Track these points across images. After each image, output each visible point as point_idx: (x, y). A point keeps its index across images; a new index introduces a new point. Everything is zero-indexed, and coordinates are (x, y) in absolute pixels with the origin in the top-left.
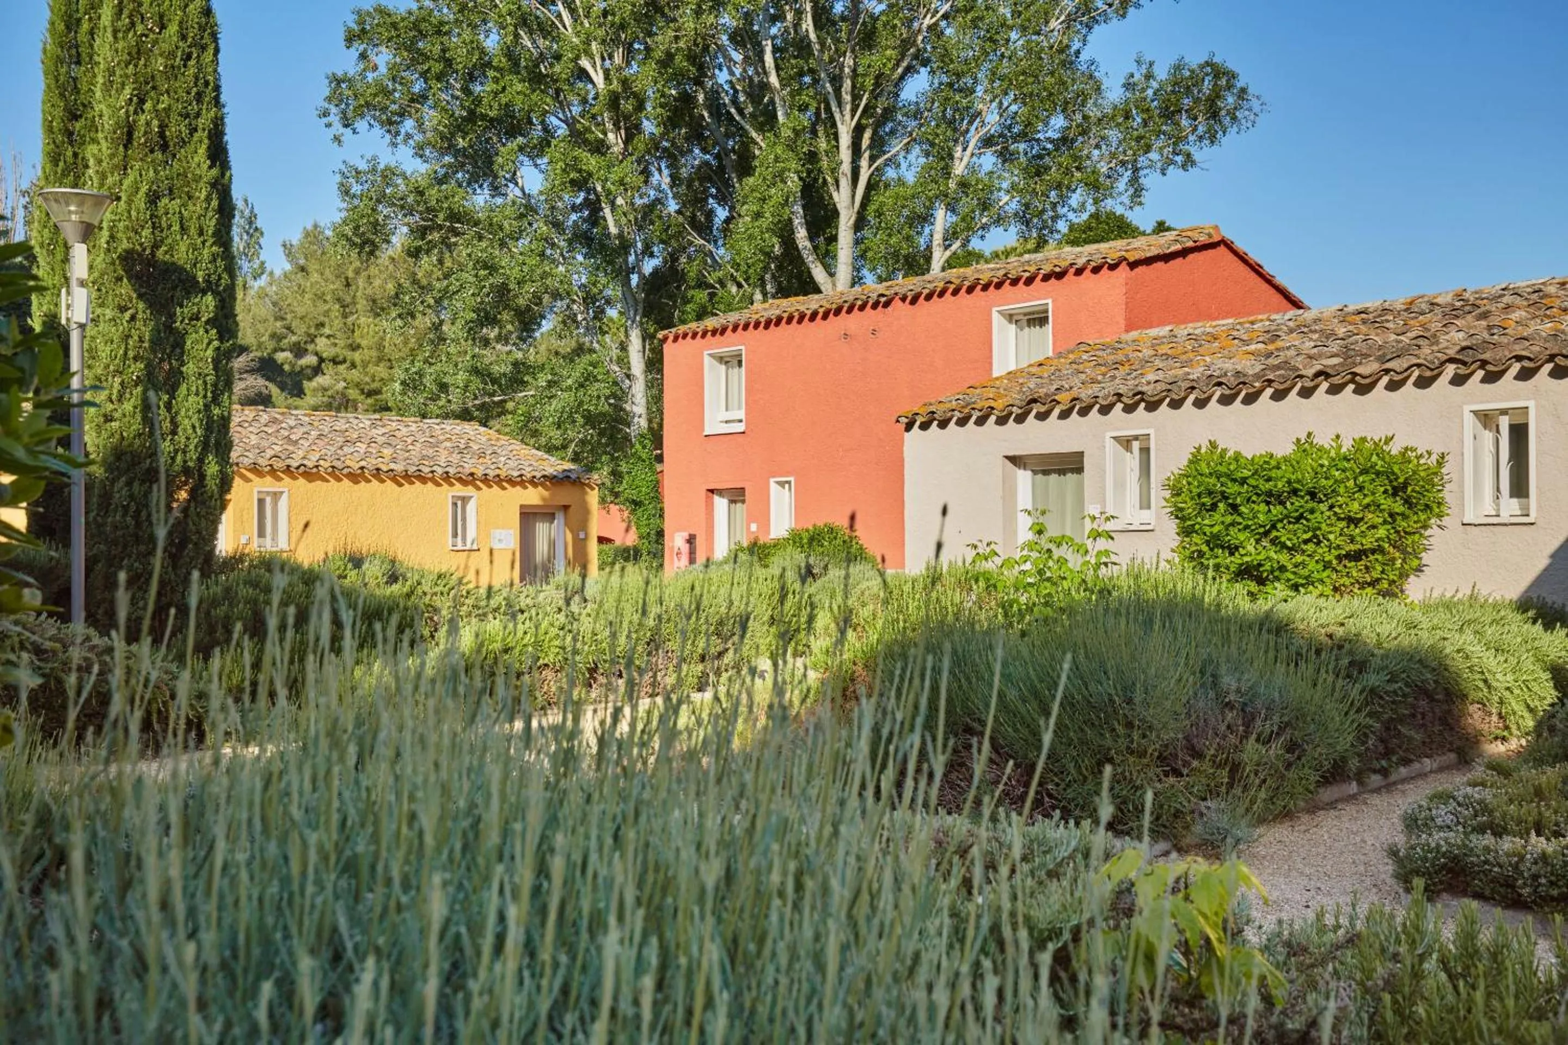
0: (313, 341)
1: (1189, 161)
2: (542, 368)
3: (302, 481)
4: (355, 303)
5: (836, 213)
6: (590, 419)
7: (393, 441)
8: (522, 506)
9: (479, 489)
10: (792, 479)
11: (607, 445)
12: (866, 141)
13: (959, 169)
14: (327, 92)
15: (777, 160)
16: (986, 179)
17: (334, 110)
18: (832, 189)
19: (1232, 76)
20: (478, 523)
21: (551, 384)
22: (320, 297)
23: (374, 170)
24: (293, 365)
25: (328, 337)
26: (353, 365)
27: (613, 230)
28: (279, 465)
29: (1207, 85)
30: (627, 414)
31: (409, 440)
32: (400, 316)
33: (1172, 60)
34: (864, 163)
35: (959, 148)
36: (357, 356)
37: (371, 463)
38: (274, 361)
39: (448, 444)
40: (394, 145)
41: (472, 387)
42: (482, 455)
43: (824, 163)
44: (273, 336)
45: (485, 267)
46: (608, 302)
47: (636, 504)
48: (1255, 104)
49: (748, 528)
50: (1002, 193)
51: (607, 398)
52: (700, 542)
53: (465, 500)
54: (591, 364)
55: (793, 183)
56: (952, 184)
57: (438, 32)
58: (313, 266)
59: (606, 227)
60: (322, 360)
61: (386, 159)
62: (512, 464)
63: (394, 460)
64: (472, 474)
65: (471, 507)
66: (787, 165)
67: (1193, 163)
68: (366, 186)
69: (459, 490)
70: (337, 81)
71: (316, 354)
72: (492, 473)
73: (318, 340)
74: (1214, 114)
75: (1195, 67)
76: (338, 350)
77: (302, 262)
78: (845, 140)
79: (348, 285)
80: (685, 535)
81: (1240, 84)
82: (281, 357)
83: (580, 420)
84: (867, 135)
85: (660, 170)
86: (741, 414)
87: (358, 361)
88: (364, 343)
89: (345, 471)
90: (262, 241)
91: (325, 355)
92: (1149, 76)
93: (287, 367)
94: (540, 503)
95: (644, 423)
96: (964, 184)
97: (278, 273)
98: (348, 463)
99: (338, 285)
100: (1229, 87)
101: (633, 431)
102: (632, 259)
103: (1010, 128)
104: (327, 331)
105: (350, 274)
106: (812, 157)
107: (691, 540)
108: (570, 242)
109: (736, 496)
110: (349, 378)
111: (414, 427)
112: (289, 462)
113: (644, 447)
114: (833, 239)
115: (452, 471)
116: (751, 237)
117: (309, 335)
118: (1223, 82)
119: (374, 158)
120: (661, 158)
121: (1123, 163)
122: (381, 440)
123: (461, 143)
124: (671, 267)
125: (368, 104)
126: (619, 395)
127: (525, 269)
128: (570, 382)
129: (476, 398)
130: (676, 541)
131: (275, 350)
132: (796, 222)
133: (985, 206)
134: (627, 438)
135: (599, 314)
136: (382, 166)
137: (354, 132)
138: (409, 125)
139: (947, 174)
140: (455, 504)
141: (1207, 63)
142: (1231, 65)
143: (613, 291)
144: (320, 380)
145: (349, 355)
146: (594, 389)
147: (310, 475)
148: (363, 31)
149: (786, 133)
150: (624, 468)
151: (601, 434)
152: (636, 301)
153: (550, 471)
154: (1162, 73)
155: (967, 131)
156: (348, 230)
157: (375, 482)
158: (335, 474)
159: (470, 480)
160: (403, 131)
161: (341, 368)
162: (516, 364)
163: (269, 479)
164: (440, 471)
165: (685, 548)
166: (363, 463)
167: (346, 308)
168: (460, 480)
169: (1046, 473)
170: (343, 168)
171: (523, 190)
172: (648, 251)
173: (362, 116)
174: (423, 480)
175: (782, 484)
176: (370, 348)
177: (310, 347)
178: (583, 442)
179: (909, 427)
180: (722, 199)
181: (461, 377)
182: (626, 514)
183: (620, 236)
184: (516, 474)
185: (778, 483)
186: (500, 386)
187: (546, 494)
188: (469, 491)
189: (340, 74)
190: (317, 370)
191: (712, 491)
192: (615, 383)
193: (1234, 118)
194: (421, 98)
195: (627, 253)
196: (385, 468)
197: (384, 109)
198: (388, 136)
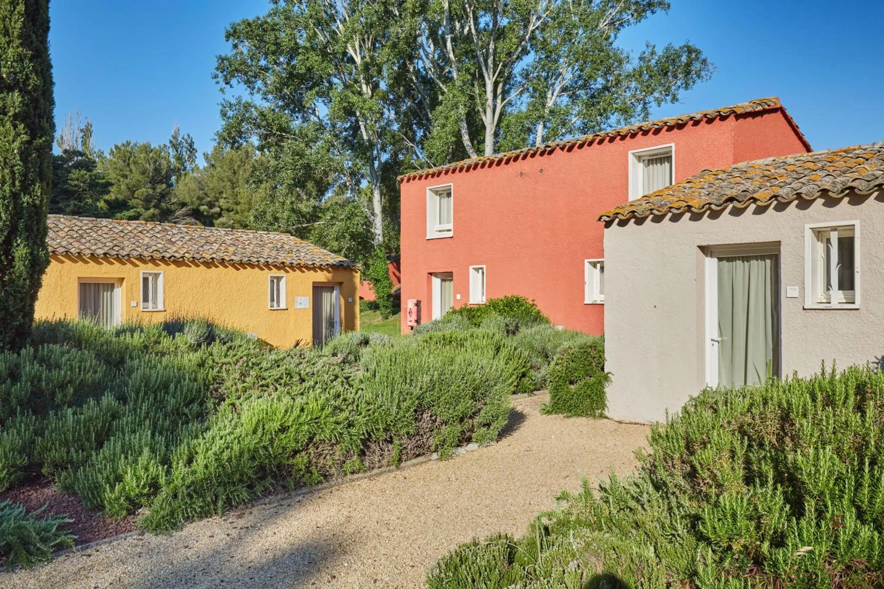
0: (217, 201)
1: (675, 99)
2: (328, 209)
3: (173, 266)
4: (238, 182)
5: (484, 127)
6: (353, 237)
7: (236, 243)
8: (314, 283)
9: (287, 272)
10: (484, 266)
11: (362, 250)
12: (499, 90)
13: (550, 103)
14: (216, 65)
15: (454, 96)
16: (565, 108)
17: (220, 75)
18: (482, 114)
19: (698, 52)
20: (287, 293)
21: (332, 218)
22: (221, 179)
23: (239, 103)
24: (208, 212)
25: (225, 198)
26: (237, 212)
27: (365, 137)
28: (157, 255)
29: (684, 59)
30: (372, 234)
31: (247, 243)
32: (254, 182)
33: (666, 45)
34: (499, 100)
35: (550, 92)
36: (239, 208)
37: (219, 256)
38: (199, 210)
39: (270, 245)
40: (252, 94)
41: (292, 219)
42: (290, 252)
43: (478, 101)
44: (199, 198)
45: (298, 154)
46: (362, 176)
47: (377, 281)
48: (711, 67)
49: (455, 297)
50: (573, 116)
51: (362, 225)
52: (423, 306)
53: (279, 279)
54: (354, 207)
55: (462, 111)
56: (547, 111)
57: (273, 30)
58: (218, 165)
59: (362, 136)
60: (222, 210)
61: (246, 97)
62: (308, 257)
63: (234, 254)
64: (283, 263)
65: (283, 283)
66: (460, 99)
67: (677, 100)
68: (235, 112)
69: (275, 273)
70: (222, 59)
71: (219, 207)
72: (295, 263)
73: (220, 200)
74: (687, 73)
75: (677, 48)
76: (229, 204)
77: (213, 162)
78: (489, 87)
79: (235, 173)
80: (415, 301)
81: (703, 57)
82: (202, 208)
83: (348, 237)
84: (501, 85)
85: (389, 110)
86: (451, 226)
87: (239, 211)
88: (242, 201)
89: (201, 261)
90: (196, 155)
91: (223, 207)
92: (653, 53)
93: (205, 213)
94: (325, 281)
95: (381, 238)
96: (552, 112)
97: (201, 167)
98: (204, 255)
99: (229, 173)
100: (697, 58)
101: (375, 243)
102: (375, 152)
103: (576, 83)
104: (224, 196)
105: (236, 168)
106: (472, 98)
107: (418, 304)
108: (343, 144)
109: (447, 277)
110: (235, 218)
111: (251, 236)
112: (164, 254)
113: (381, 251)
114: (483, 141)
115: (270, 261)
116: (440, 137)
117: (216, 197)
118: (693, 56)
119: (240, 97)
120: (389, 105)
121: (638, 100)
122: (228, 242)
123: (286, 91)
124: (395, 159)
125: (237, 70)
126: (368, 224)
127: (319, 156)
128: (343, 216)
129: (294, 225)
130: (408, 304)
131: (199, 205)
132: (463, 131)
133: (564, 124)
134: (372, 246)
135: (358, 183)
136: (243, 101)
137: (231, 86)
138: (259, 84)
139: (544, 105)
140: (272, 281)
141: (686, 46)
142: (698, 47)
143: (365, 170)
144: (221, 220)
145: (235, 207)
146: (356, 220)
147: (179, 262)
148: (235, 31)
149: (458, 83)
150: (370, 262)
151: (359, 244)
152: (377, 176)
153: (331, 261)
154: (660, 51)
155: (554, 84)
156: (225, 134)
157: (221, 268)
158: (194, 262)
159: (282, 266)
160: (256, 87)
161: (232, 213)
162: (314, 207)
163: (150, 265)
164: (262, 260)
165: (414, 309)
166: (214, 256)
167: (234, 185)
168: (275, 266)
169: (730, 260)
170: (223, 102)
171: (318, 118)
172: (383, 149)
173: (234, 76)
174: (252, 266)
175: (477, 270)
176: (245, 204)
177: (217, 203)
178: (349, 249)
179: (608, 224)
180: (420, 125)
181: (286, 214)
182: (372, 286)
183: (369, 140)
184: (310, 263)
185: (474, 269)
186: (306, 219)
187: (330, 276)
188: (281, 273)
189: (223, 55)
190: (220, 215)
191: (431, 274)
192: (366, 217)
193: (699, 76)
194: (266, 69)
195: (373, 150)
196: (227, 258)
197: (246, 74)
198: (249, 90)
